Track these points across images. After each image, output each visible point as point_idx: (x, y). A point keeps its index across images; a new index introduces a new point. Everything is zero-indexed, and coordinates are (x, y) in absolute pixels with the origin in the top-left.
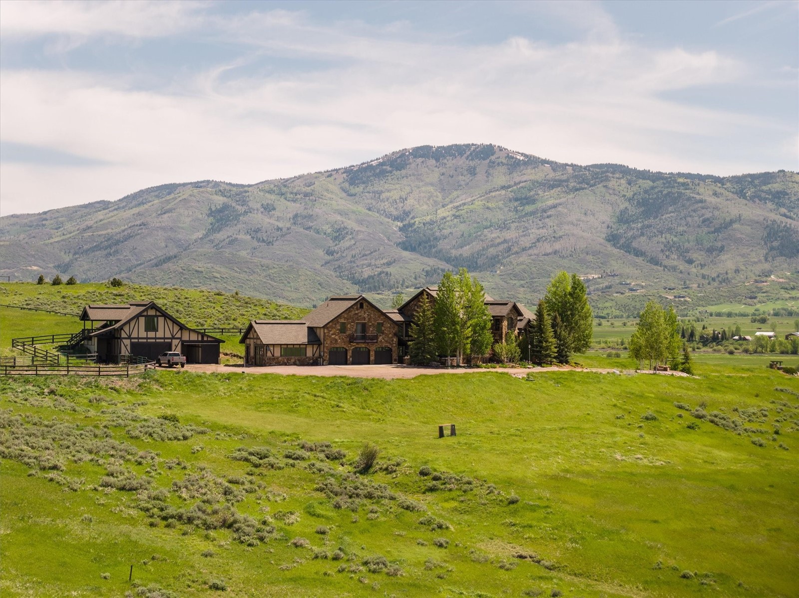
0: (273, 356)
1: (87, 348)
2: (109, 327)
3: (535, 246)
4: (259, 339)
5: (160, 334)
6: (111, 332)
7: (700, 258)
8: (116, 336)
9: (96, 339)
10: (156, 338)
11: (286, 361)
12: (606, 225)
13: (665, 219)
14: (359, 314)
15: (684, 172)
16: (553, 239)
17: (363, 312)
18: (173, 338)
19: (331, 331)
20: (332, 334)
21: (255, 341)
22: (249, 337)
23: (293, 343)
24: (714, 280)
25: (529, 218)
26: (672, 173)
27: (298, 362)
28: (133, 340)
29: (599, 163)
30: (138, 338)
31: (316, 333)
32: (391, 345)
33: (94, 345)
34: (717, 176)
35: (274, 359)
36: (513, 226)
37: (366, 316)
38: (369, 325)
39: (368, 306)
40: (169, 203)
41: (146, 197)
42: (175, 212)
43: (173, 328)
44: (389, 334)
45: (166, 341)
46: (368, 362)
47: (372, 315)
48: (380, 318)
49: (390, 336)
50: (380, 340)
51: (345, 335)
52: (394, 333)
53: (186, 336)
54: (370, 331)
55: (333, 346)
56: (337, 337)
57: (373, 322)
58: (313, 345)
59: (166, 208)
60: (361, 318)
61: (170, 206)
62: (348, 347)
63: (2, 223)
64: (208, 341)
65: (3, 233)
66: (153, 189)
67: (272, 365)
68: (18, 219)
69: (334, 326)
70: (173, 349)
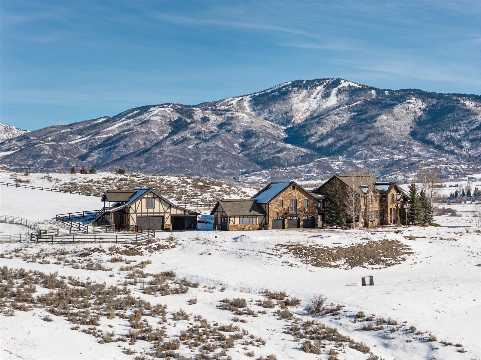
0: (234, 224)
1: (107, 220)
2: (121, 205)
3: (367, 140)
4: (224, 212)
5: (156, 210)
6: (122, 209)
7: (467, 145)
8: (126, 212)
9: (113, 214)
10: (153, 213)
11: (243, 227)
12: (409, 126)
13: (446, 121)
14: (292, 194)
15: (457, 93)
16: (378, 135)
17: (294, 193)
18: (165, 212)
19: (273, 206)
20: (274, 208)
21: (221, 213)
22: (217, 210)
23: (247, 215)
24: (476, 158)
25: (363, 122)
26: (449, 94)
27: (251, 228)
28: (138, 215)
29: (404, 89)
30: (141, 213)
31: (262, 208)
32: (314, 214)
33: (112, 219)
34: (477, 95)
35: (235, 226)
36: (354, 128)
37: (296, 195)
38: (299, 201)
39: (298, 189)
40: (146, 117)
41: (132, 114)
42: (150, 123)
43: (165, 206)
44: (313, 207)
45: (160, 214)
46: (298, 227)
47: (301, 194)
48: (306, 196)
49: (313, 208)
50: (306, 211)
51: (283, 208)
52: (316, 207)
53: (173, 211)
54: (300, 205)
55: (275, 216)
56: (277, 210)
57: (301, 199)
58: (261, 215)
59: (144, 120)
60: (293, 196)
61: (146, 119)
62: (285, 217)
63: (46, 131)
64: (189, 214)
65: (47, 137)
66: (135, 109)
67: (233, 230)
68: (56, 129)
69: (275, 202)
70: (165, 220)
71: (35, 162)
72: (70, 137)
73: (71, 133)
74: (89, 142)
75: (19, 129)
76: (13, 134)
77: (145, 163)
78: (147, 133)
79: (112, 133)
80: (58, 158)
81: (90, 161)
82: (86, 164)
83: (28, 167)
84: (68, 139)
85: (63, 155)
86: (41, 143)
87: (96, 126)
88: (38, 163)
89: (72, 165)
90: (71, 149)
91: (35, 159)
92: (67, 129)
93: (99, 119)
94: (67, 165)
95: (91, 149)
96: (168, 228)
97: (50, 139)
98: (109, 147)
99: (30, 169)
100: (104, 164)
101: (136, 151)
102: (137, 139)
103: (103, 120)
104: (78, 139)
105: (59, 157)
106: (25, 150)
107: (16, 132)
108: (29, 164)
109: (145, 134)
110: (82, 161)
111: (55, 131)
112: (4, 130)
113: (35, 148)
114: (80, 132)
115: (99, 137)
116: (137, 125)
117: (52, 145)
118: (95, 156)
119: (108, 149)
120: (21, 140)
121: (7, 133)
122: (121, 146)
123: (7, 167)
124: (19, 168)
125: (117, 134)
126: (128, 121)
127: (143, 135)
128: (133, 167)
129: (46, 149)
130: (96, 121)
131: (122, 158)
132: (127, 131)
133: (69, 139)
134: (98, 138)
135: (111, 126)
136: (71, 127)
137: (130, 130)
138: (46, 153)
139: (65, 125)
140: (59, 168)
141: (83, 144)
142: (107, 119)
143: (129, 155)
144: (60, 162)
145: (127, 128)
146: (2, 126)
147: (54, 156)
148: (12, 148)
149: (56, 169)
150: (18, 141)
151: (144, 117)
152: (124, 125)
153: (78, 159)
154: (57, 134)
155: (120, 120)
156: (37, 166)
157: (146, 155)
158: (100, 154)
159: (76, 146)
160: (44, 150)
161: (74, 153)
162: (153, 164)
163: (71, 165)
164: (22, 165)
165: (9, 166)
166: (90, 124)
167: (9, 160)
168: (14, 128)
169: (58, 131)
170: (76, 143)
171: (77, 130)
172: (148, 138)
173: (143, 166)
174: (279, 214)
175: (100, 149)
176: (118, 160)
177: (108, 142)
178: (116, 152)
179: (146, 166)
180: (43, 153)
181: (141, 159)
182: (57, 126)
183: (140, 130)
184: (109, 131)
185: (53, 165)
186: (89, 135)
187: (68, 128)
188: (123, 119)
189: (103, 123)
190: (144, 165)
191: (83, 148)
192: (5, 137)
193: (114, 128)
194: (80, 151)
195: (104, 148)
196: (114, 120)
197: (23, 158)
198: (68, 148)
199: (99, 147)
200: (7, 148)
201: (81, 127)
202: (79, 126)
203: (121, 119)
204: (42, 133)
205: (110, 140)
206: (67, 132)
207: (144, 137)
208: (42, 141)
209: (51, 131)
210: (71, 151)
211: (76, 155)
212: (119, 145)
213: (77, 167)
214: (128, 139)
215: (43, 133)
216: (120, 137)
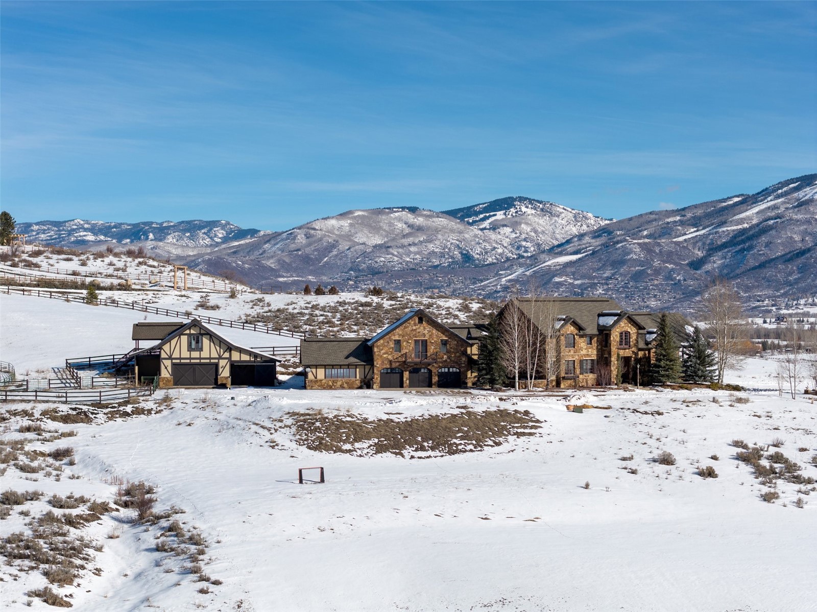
0: (316, 378)
5: (205, 354)
10: (200, 358)
11: (331, 384)
14: (418, 331)
17: (422, 328)
18: (220, 358)
19: (382, 349)
20: (384, 354)
23: (340, 363)
27: (345, 385)
28: (174, 361)
30: (180, 359)
32: (460, 365)
35: (317, 381)
37: (426, 332)
38: (430, 342)
39: (428, 321)
40: (806, 195)
41: (785, 189)
42: (812, 204)
43: (220, 347)
44: (457, 352)
45: (212, 361)
46: (430, 385)
47: (434, 331)
48: (443, 334)
49: (458, 354)
50: (444, 359)
51: (400, 354)
52: (462, 352)
53: (236, 356)
54: (431, 349)
55: (385, 367)
56: (390, 357)
57: (435, 339)
58: (365, 365)
59: (803, 199)
60: (420, 334)
61: (806, 198)
62: (404, 368)
63: (642, 220)
64: (262, 361)
65: (640, 231)
66: (792, 181)
67: (313, 388)
68: (657, 217)
69: (386, 344)
70: (221, 370)
71: (616, 272)
72: (678, 230)
73: (682, 223)
74: (707, 237)
75: (598, 217)
76: (588, 226)
77: (798, 273)
78: (808, 222)
79: (747, 223)
80: (654, 266)
81: (708, 271)
82: (701, 276)
83: (603, 281)
84: (674, 234)
85: (661, 261)
86: (626, 240)
87: (723, 211)
88: (621, 275)
89: (677, 278)
90: (677, 251)
91: (616, 268)
92: (675, 216)
93: (730, 198)
94: (669, 277)
95: (710, 249)
96: (224, 382)
97: (645, 233)
98: (742, 246)
99: (608, 285)
100: (731, 275)
101: (787, 254)
102: (789, 233)
103: (736, 199)
104: (692, 233)
105: (656, 263)
106: (601, 252)
107: (593, 222)
108: (605, 275)
109: (803, 223)
110: (695, 271)
111: (655, 220)
112: (574, 220)
113: (617, 249)
114: (696, 222)
115: (725, 229)
116: (791, 208)
117: (645, 244)
118: (717, 262)
119: (740, 250)
120: (599, 236)
121: (579, 224)
122: (762, 245)
123: (569, 281)
124: (589, 283)
125: (755, 224)
126: (776, 201)
127: (800, 225)
128: (778, 281)
129: (635, 250)
130: (725, 202)
131: (762, 266)
132: (772, 219)
133: (676, 233)
134: (723, 231)
135: (747, 210)
136: (683, 213)
137: (778, 217)
138: (635, 257)
139: (673, 210)
140: (656, 282)
141: (697, 242)
142: (743, 199)
143: (774, 259)
144: (657, 272)
145: (774, 214)
146: (571, 212)
147: (647, 263)
148: (583, 249)
149: (649, 284)
150: (594, 237)
151: (803, 194)
152: (769, 208)
153: (688, 268)
154: (658, 225)
155: (764, 200)
156: (619, 279)
157: (802, 260)
158: (726, 258)
159: (685, 245)
160: (631, 252)
161: (681, 258)
162: (812, 276)
163: (675, 278)
164: (595, 277)
165: (572, 279)
166: (715, 207)
167: (573, 270)
168: (590, 215)
169: (660, 219)
170: (685, 240)
171: (692, 217)
172: (809, 230)
173: (795, 279)
174: (393, 364)
175: (726, 250)
176: (755, 268)
177: (740, 238)
178: (753, 255)
179: (799, 278)
180: (629, 257)
181: (792, 267)
182: (660, 212)
183: (795, 217)
184: (742, 218)
185: (646, 277)
186: (708, 226)
187: (677, 215)
188: (769, 199)
189: (736, 204)
190: (796, 277)
191: (697, 248)
192: (575, 230)
193: (752, 214)
194: (693, 253)
195: (733, 248)
196: (754, 201)
197: (596, 266)
198: (672, 248)
199: (724, 246)
200: (574, 249)
201: (699, 212)
202: (695, 211)
203: (766, 198)
204: (634, 223)
205: (744, 234)
206: (675, 222)
207: (802, 228)
208: (628, 238)
209: (649, 219)
210: (677, 254)
211: (685, 260)
212: (759, 243)
213: (685, 280)
214: (773, 232)
215: (636, 223)
216: (761, 230)
